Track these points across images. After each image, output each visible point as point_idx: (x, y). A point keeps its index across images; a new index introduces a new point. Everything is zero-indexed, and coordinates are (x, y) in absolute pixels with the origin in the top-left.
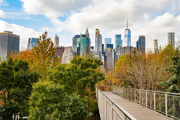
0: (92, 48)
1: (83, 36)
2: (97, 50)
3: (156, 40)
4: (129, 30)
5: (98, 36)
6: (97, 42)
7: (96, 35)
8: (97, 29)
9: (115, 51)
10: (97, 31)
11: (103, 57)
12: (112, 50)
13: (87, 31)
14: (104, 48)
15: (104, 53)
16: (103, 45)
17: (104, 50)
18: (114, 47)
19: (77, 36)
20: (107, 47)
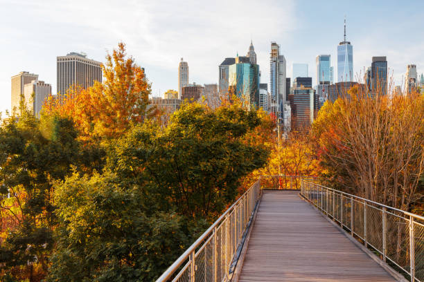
0: (264, 86)
1: (243, 59)
2: (274, 91)
3: (414, 66)
4: (349, 43)
5: (278, 60)
6: (274, 73)
7: (272, 58)
8: (274, 44)
9: (317, 93)
10: (275, 47)
11: (288, 108)
12: (308, 92)
13: (252, 48)
14: (291, 86)
15: (290, 98)
16: (288, 80)
17: (292, 91)
18: (315, 84)
19: (229, 61)
20: (298, 85)
